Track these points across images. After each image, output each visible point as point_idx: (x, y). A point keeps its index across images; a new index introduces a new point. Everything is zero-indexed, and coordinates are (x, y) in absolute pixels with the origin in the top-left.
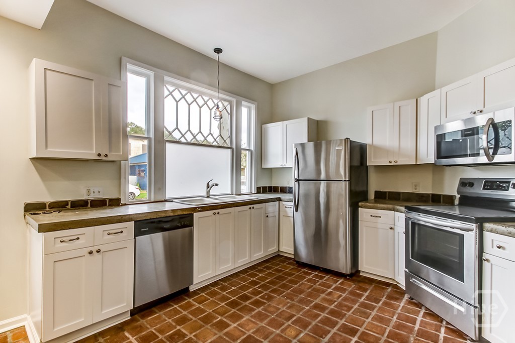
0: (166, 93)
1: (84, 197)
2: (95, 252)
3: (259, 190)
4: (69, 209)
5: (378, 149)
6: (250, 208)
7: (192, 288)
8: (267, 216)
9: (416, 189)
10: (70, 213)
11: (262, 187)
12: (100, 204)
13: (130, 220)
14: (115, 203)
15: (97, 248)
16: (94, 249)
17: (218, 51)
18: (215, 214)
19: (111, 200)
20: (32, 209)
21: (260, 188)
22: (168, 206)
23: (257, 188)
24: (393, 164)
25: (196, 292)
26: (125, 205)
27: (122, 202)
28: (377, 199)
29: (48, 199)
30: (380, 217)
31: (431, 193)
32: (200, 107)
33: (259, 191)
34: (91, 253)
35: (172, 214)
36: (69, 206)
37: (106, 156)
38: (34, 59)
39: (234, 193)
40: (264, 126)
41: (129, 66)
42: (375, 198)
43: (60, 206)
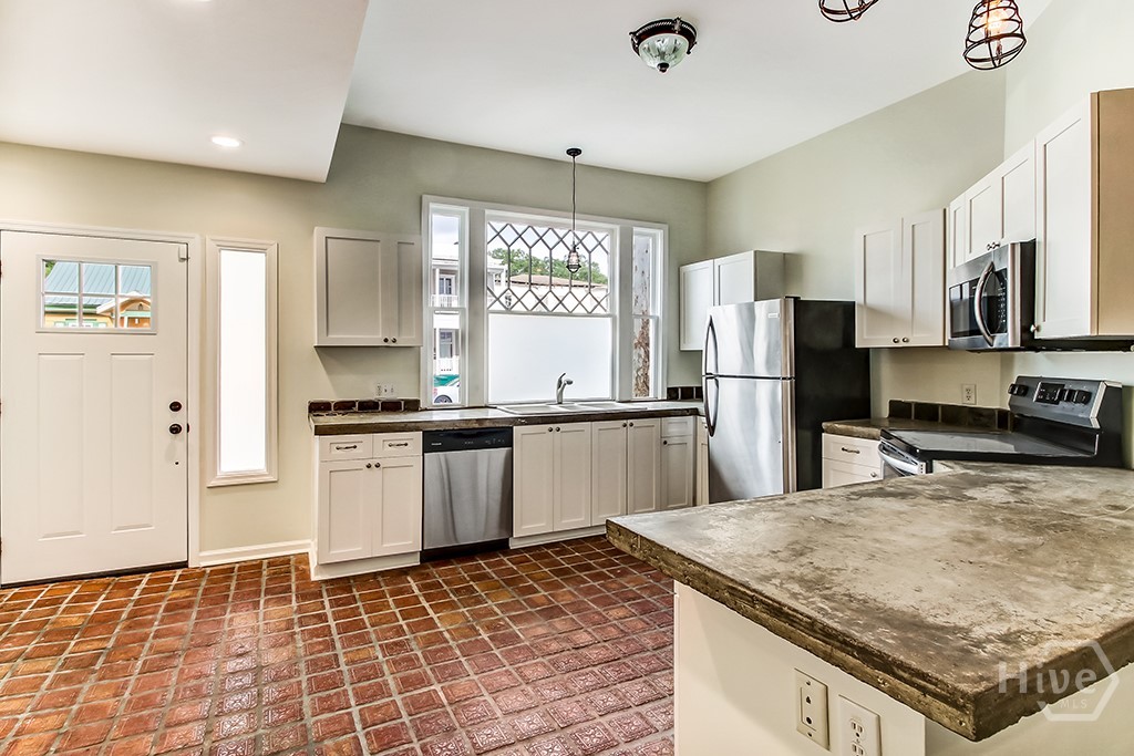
0: (490, 234)
1: (373, 396)
2: (373, 466)
3: (672, 394)
4: (355, 412)
5: (876, 313)
6: (625, 425)
7: (513, 545)
8: (665, 443)
9: (969, 398)
10: (356, 416)
11: (682, 388)
12: (392, 406)
13: (417, 430)
14: (413, 406)
15: (376, 461)
16: (373, 462)
17: (574, 152)
18: (551, 430)
19: (407, 402)
20: (317, 408)
21: (676, 389)
22: (491, 414)
23: (668, 389)
24: (902, 344)
25: (517, 551)
26: (426, 410)
27: (422, 406)
28: (893, 419)
29: (333, 398)
30: (858, 452)
31: (998, 407)
32: (551, 250)
33: (674, 396)
34: (369, 466)
35: (477, 426)
36: (356, 409)
37: (394, 341)
38: (316, 228)
39: (617, 399)
40: (684, 268)
41: (432, 206)
42: (890, 415)
43: (344, 407)
